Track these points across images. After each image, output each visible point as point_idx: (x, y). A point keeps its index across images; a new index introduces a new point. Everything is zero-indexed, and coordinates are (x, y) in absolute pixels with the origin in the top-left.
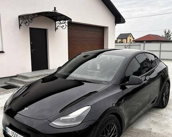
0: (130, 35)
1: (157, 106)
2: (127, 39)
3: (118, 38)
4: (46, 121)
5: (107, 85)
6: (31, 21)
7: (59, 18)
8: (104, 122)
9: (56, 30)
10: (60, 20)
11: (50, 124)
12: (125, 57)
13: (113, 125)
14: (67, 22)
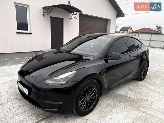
0: (130, 28)
1: (136, 78)
2: (127, 31)
3: (121, 30)
4: (42, 79)
5: (93, 58)
6: (51, 11)
7: (73, 10)
8: (85, 84)
9: (70, 19)
10: (73, 12)
11: (44, 82)
12: (111, 39)
13: (94, 87)
14: (78, 13)
